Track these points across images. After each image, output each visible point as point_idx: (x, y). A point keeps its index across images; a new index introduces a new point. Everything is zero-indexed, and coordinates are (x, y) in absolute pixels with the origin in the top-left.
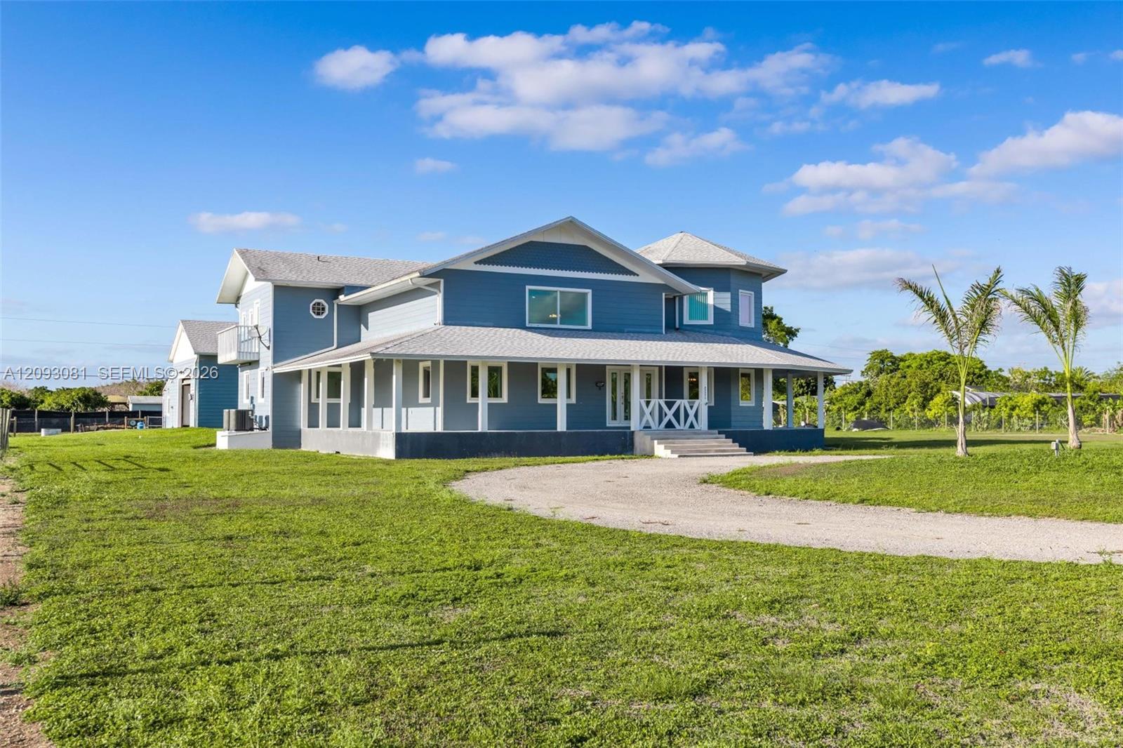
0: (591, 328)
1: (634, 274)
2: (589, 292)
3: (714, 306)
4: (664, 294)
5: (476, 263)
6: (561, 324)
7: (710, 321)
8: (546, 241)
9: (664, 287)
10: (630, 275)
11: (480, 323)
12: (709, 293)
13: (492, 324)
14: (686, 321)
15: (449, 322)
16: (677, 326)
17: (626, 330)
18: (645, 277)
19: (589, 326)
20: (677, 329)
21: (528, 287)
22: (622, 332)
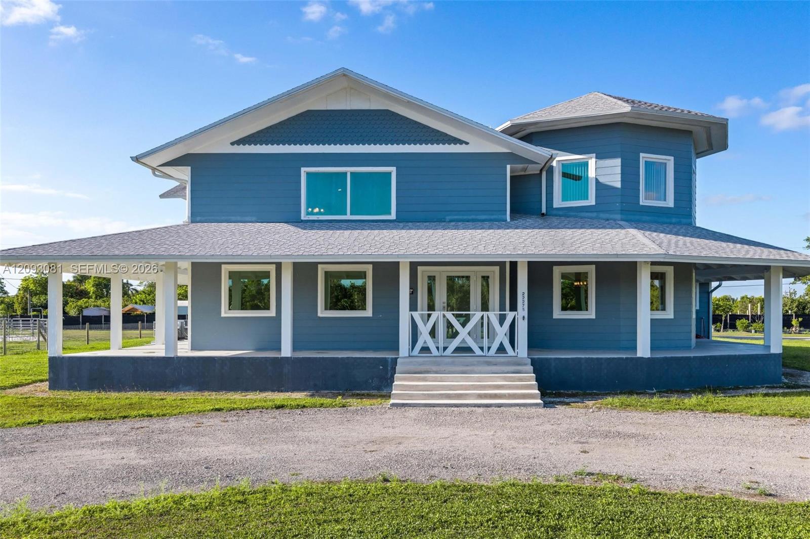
0: (395, 218)
1: (461, 142)
2: (393, 170)
3: (596, 179)
4: (508, 167)
5: (232, 144)
6: (351, 214)
7: (591, 201)
8: (329, 108)
9: (512, 157)
10: (455, 144)
11: (239, 218)
12: (590, 161)
13: (254, 219)
14: (558, 203)
15: (198, 219)
16: (544, 210)
17: (448, 218)
18: (476, 146)
19: (393, 216)
20: (543, 214)
21: (303, 170)
22: (441, 221)
